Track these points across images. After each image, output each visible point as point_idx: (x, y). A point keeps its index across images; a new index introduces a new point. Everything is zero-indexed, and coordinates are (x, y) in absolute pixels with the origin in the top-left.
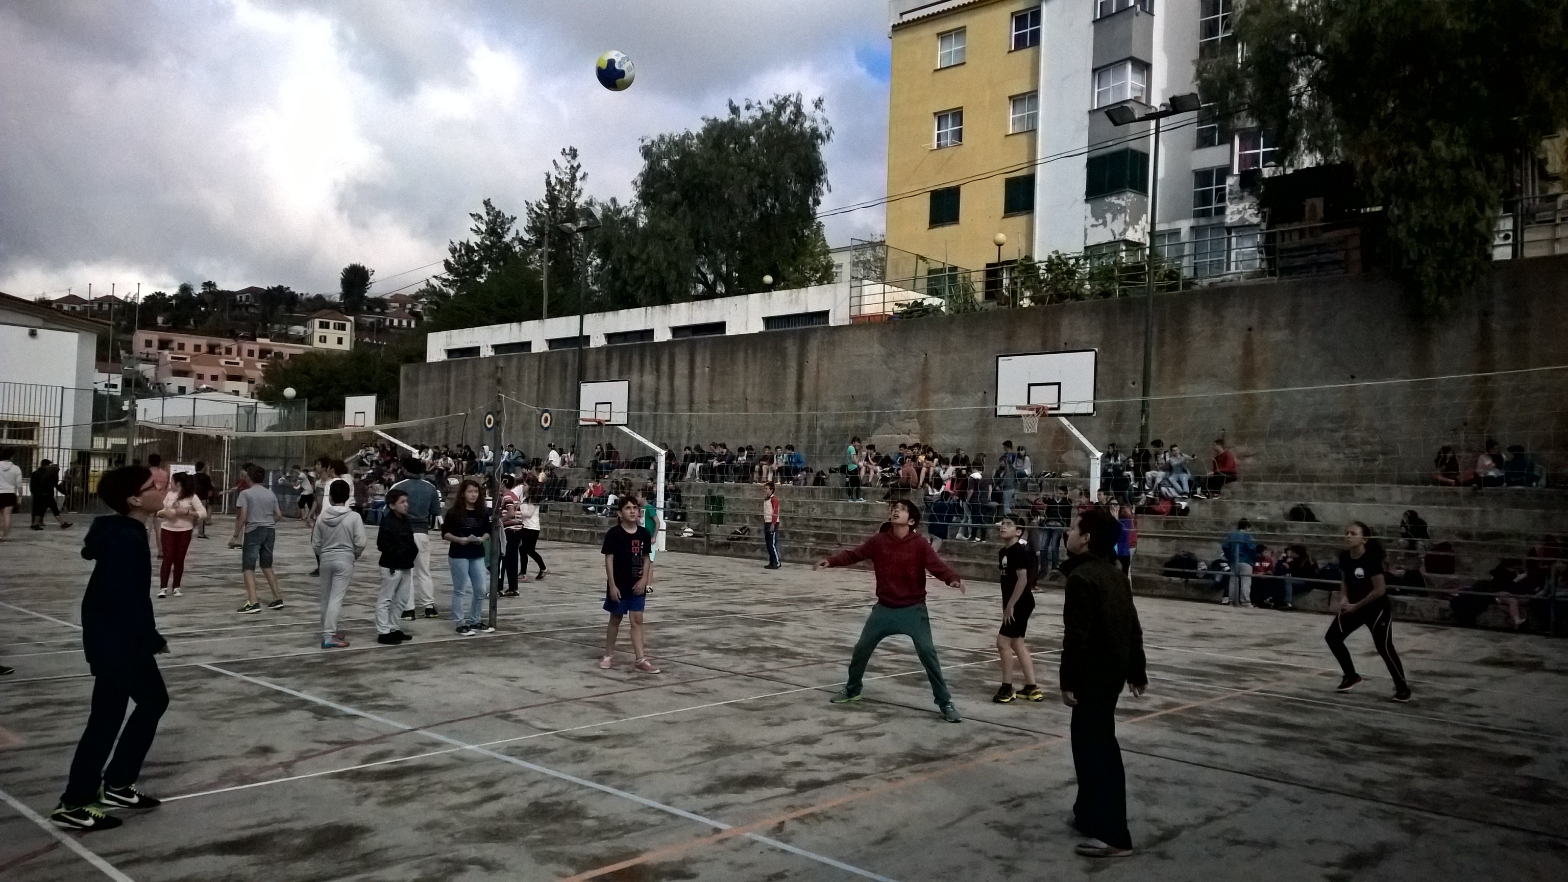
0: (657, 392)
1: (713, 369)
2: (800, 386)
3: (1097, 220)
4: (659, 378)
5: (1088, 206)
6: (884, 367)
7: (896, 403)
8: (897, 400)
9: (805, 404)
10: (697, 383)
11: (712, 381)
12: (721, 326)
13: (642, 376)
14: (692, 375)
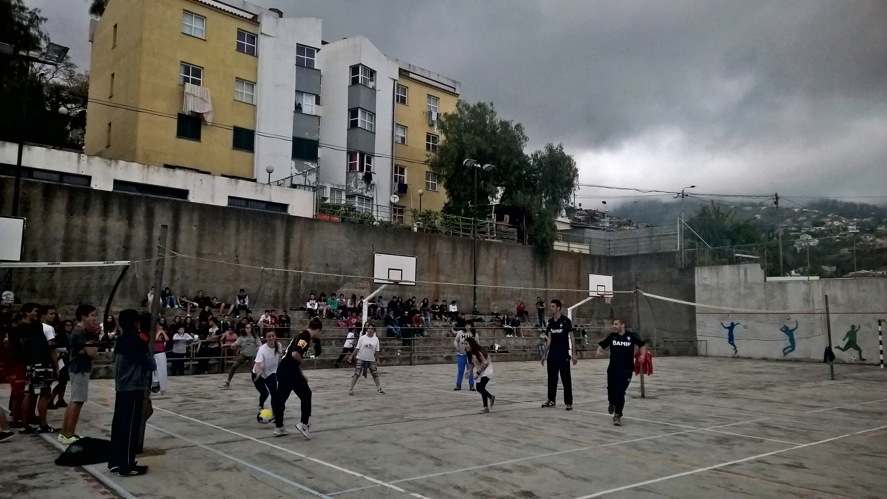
0: (128, 238)
1: (201, 228)
2: (287, 253)
3: (299, 171)
4: (131, 225)
5: (294, 163)
6: (348, 249)
7: (356, 271)
8: (357, 270)
9: (291, 265)
10: (183, 237)
11: (200, 237)
12: (184, 193)
13: (105, 220)
14: (176, 229)
